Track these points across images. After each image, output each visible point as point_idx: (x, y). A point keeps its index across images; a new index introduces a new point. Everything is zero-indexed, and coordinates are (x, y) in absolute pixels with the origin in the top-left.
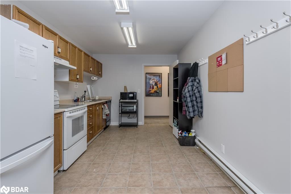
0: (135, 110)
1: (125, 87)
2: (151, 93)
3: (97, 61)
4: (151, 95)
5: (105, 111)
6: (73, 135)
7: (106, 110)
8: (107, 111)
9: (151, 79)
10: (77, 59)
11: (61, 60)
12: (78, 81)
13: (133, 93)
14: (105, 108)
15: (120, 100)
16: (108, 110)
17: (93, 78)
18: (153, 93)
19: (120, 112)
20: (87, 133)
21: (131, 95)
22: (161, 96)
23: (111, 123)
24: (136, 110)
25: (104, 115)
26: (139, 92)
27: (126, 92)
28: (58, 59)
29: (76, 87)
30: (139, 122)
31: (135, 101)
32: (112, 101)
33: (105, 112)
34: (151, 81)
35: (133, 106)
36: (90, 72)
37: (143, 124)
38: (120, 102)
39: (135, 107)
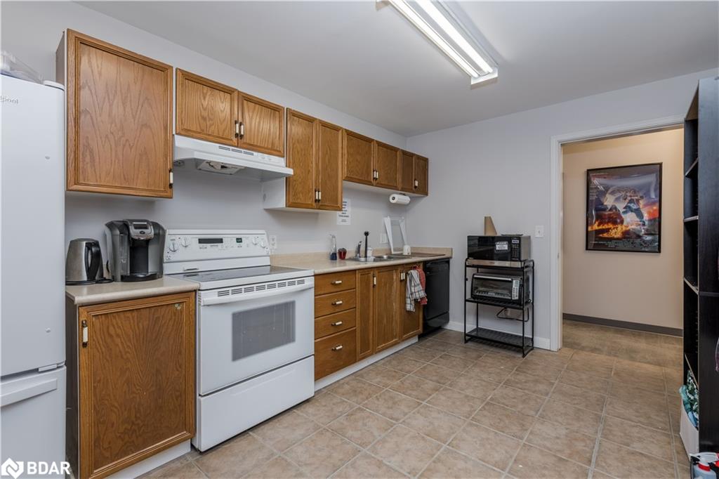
0: (515, 296)
1: (488, 221)
2: (611, 239)
3: (404, 153)
4: (612, 245)
5: (413, 288)
6: (237, 355)
7: (415, 286)
8: (417, 289)
9: (610, 191)
10: (317, 151)
11: (252, 154)
12: (321, 207)
13: (508, 239)
14: (410, 281)
15: (466, 260)
16: (420, 286)
17: (394, 198)
18: (618, 239)
19: (468, 297)
20: (313, 350)
21: (502, 246)
22: (659, 251)
23: (451, 322)
24: (520, 296)
25: (408, 301)
26: (538, 236)
27: (489, 234)
28: (241, 152)
29: (344, 223)
30: (536, 338)
31: (518, 265)
32: (451, 261)
33: (411, 294)
34: (607, 195)
35: (511, 282)
36: (374, 182)
37: (554, 348)
38: (466, 266)
39: (516, 285)
